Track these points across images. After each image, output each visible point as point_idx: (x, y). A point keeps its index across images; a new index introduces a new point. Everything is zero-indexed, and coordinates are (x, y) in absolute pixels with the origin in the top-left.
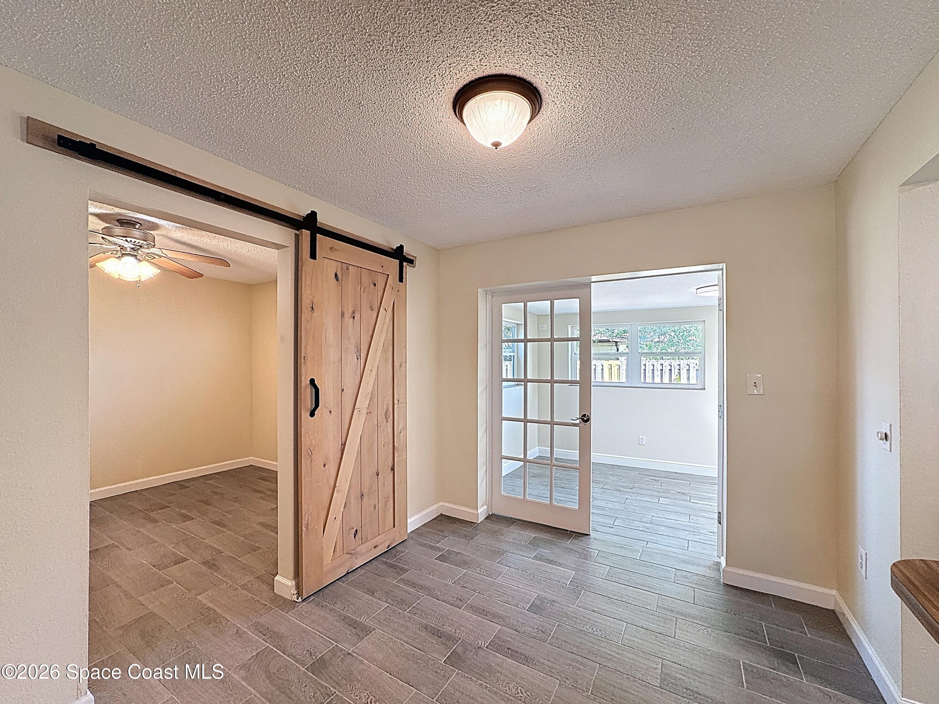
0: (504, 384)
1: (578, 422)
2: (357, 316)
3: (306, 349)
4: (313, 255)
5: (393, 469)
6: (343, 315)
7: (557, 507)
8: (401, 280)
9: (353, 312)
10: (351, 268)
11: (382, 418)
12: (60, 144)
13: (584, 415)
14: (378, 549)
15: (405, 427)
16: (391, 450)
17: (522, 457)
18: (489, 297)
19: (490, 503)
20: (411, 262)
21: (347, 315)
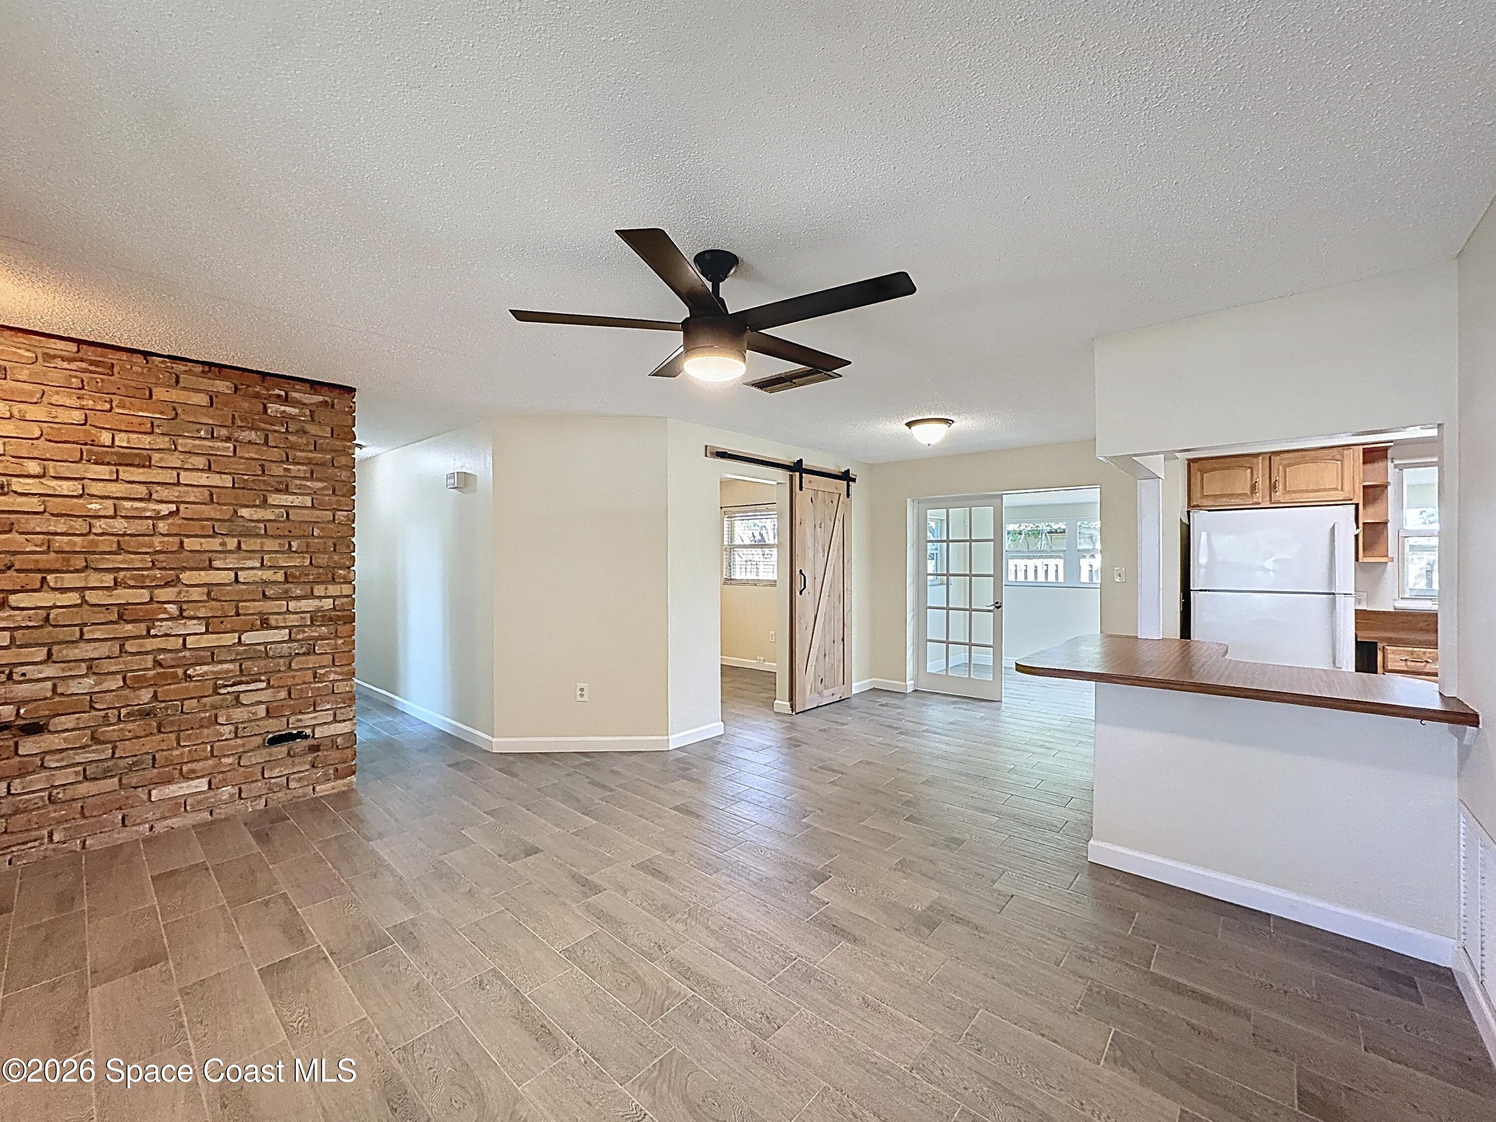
0: (930, 578)
1: (992, 608)
2: (823, 526)
3: (798, 551)
4: (801, 488)
5: (843, 640)
6: (815, 526)
7: (973, 679)
8: (848, 495)
9: (821, 524)
10: (819, 493)
11: (836, 600)
12: (717, 455)
13: (997, 603)
14: (835, 696)
15: (851, 610)
16: (842, 625)
17: (945, 639)
18: (916, 505)
19: (916, 678)
20: (854, 480)
21: (818, 526)
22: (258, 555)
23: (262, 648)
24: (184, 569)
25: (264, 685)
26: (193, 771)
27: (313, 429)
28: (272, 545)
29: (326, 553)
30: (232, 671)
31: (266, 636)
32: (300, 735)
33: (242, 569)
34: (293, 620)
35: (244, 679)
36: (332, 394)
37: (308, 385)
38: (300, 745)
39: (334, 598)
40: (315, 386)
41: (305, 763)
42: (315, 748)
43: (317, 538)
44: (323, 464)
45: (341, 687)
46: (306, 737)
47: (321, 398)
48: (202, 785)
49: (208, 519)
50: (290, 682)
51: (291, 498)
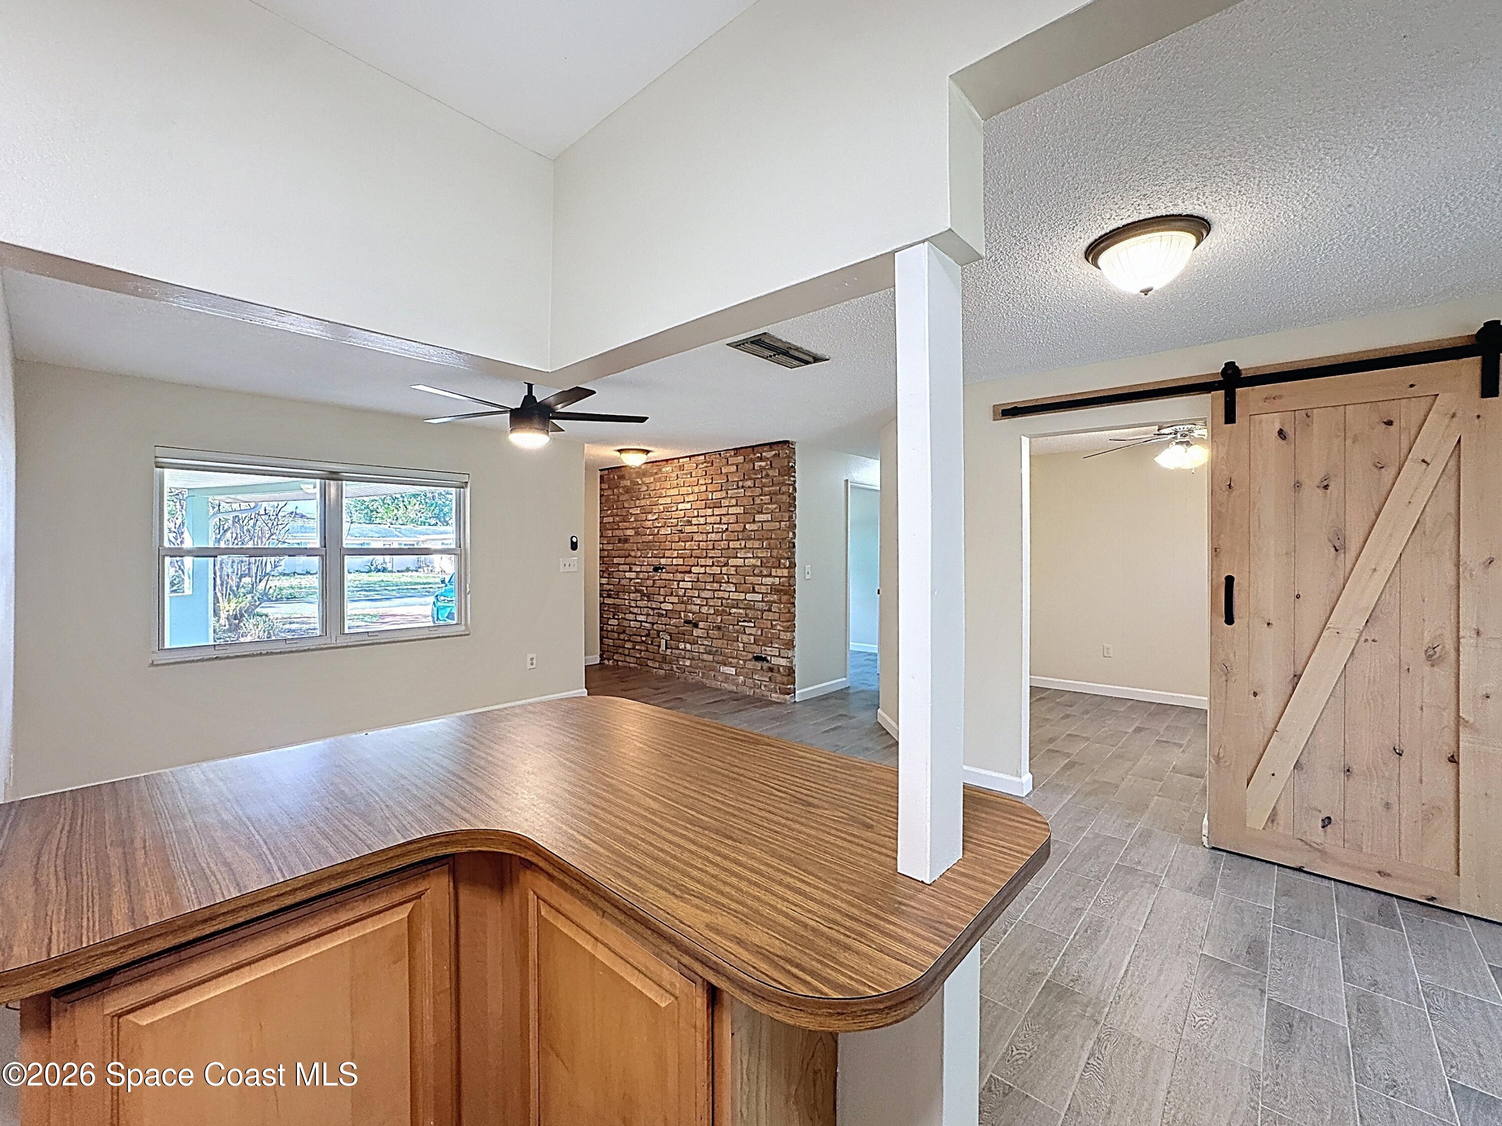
22: (752, 550)
23: (752, 603)
24: (730, 558)
25: (752, 625)
26: (731, 663)
27: (771, 473)
28: (757, 544)
29: (776, 549)
30: (741, 614)
31: (754, 597)
32: (765, 659)
33: (747, 558)
34: (763, 589)
35: (747, 619)
36: (779, 448)
37: (768, 447)
38: (766, 665)
39: (780, 577)
40: (771, 445)
41: (766, 676)
42: (771, 670)
43: (774, 539)
44: (775, 494)
45: (783, 635)
46: (767, 661)
47: (774, 453)
48: (732, 671)
49: (736, 531)
50: (762, 626)
51: (763, 516)
